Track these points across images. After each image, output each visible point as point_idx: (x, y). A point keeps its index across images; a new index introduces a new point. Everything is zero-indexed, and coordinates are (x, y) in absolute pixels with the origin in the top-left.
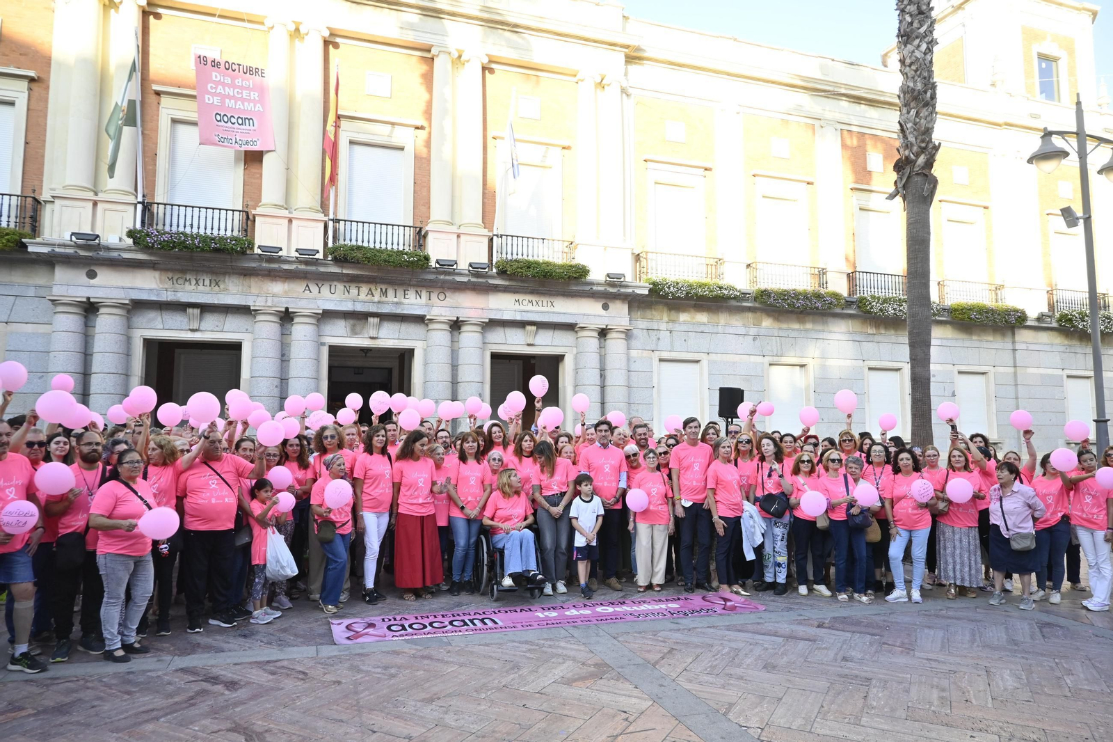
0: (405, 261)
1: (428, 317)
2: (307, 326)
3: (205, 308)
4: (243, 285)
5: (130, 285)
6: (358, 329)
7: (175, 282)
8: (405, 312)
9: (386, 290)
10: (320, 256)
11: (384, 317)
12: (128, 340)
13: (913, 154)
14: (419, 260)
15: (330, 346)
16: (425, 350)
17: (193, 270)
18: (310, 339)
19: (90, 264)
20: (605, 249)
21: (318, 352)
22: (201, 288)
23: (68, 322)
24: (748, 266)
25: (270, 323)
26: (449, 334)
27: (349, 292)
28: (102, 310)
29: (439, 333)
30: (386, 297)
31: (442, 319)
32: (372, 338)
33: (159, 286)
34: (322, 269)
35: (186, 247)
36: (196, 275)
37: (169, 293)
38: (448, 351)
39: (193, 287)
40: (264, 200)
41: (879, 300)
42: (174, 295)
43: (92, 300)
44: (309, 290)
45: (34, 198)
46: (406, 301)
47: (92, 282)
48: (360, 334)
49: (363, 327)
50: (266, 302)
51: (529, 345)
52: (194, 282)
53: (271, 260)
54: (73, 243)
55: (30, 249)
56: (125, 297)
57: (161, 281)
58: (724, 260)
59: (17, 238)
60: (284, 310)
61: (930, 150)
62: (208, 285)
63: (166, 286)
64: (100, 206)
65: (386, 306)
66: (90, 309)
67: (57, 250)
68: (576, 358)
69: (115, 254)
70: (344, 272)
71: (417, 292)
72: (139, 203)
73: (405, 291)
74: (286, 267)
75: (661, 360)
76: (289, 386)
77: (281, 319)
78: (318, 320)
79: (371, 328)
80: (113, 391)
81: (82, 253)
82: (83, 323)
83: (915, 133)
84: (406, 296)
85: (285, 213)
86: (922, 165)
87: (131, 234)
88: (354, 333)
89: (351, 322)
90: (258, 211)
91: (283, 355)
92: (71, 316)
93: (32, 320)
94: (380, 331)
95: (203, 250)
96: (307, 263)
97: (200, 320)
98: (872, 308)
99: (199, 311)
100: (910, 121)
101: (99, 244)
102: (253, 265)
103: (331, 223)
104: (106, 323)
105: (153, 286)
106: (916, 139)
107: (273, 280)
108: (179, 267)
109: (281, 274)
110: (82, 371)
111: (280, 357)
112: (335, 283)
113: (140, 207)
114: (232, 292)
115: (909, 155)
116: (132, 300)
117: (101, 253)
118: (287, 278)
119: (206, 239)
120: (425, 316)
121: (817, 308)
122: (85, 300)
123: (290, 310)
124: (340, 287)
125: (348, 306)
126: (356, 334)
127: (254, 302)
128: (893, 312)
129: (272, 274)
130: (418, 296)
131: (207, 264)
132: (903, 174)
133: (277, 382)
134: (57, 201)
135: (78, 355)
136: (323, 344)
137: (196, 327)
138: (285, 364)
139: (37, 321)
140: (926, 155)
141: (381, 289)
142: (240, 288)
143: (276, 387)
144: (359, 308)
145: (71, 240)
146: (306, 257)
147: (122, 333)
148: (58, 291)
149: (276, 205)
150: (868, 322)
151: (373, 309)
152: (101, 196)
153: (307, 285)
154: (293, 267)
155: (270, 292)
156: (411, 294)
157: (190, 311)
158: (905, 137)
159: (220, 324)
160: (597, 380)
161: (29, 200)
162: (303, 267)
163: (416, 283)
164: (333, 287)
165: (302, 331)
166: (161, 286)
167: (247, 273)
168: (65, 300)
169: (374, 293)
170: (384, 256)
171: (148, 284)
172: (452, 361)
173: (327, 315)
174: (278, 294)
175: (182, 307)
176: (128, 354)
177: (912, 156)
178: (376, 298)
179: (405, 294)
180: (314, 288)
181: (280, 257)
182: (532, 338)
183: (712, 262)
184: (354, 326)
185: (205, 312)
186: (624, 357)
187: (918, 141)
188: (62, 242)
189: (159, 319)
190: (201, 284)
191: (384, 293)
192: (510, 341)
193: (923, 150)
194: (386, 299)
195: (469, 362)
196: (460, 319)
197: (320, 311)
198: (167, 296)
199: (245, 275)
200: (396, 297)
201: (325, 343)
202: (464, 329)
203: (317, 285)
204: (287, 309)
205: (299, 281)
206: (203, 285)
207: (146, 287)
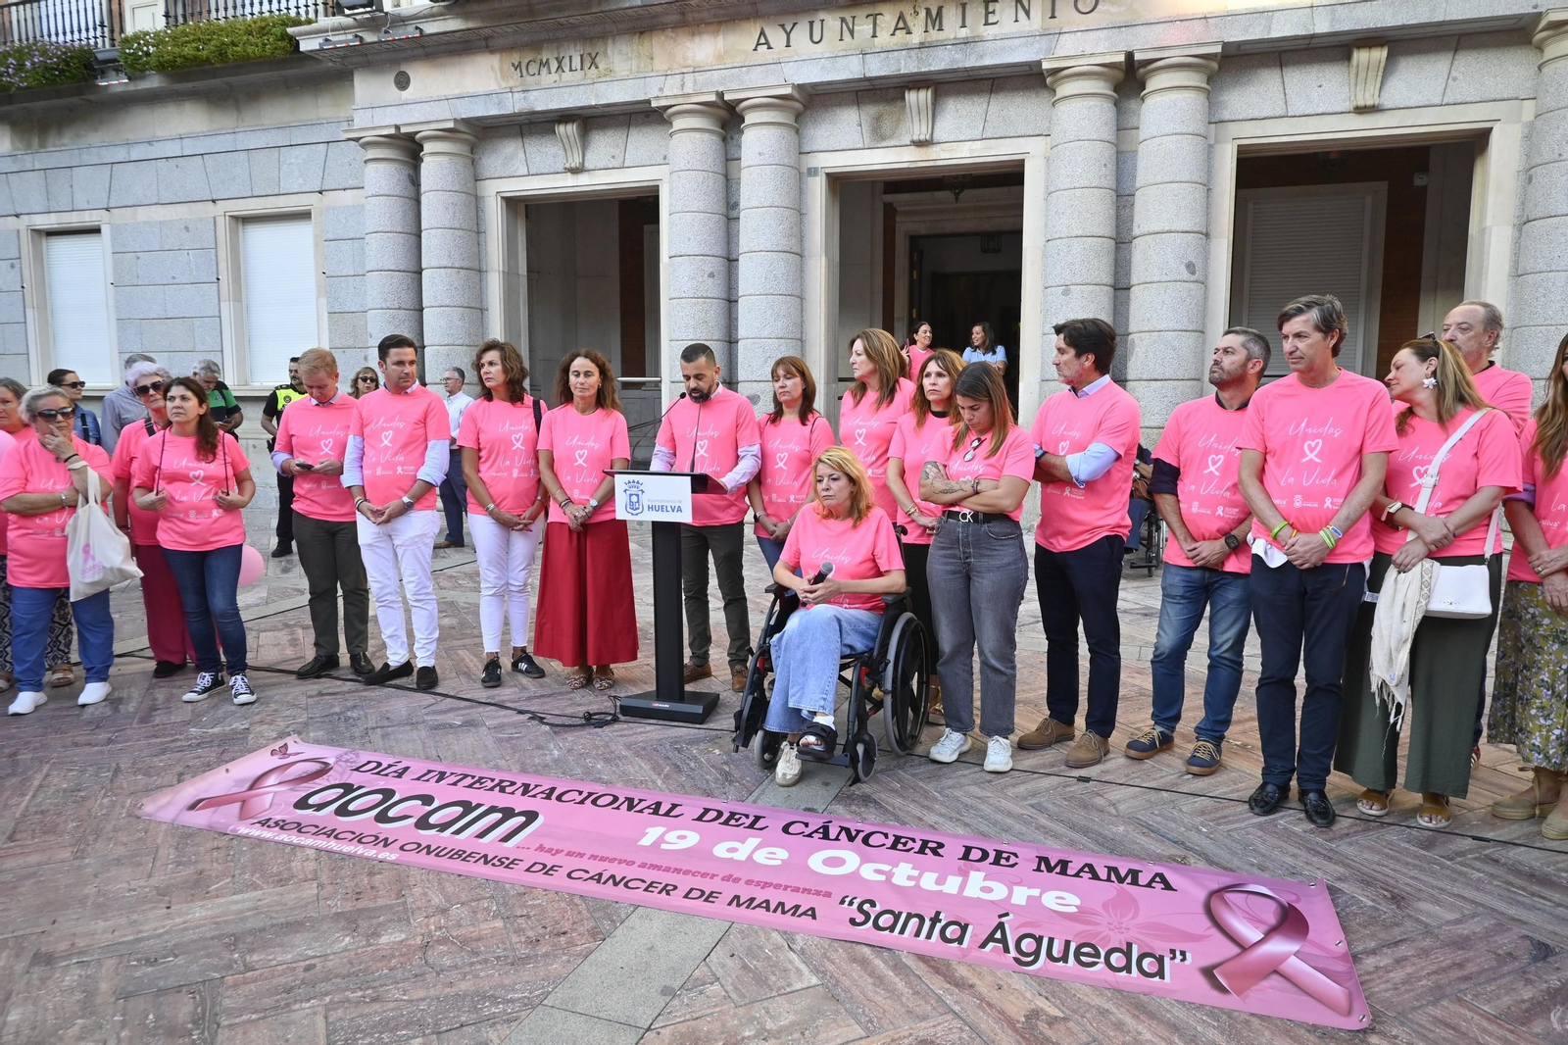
1: (1046, 66)
2: (770, 130)
3: (590, 121)
4: (639, 55)
5: (456, 92)
6: (887, 125)
7: (524, 72)
8: (988, 62)
9: (940, 10)
11: (946, 86)
12: (476, 202)
15: (828, 175)
16: (1049, 160)
17: (550, 41)
18: (771, 161)
19: (396, 62)
21: (802, 194)
22: (567, 75)
23: (382, 176)
25: (692, 134)
26: (1110, 105)
27: (852, 32)
28: (425, 148)
29: (1083, 106)
30: (940, 29)
31: (1083, 64)
32: (919, 144)
33: (500, 86)
36: (558, 48)
37: (516, 96)
38: (1106, 152)
39: (555, 76)
42: (525, 98)
43: (402, 130)
44: (767, 43)
46: (990, 32)
47: (406, 95)
48: (891, 137)
49: (899, 121)
50: (683, 86)
51: (1361, 110)
52: (554, 65)
54: (352, 21)
55: (303, 46)
56: (445, 115)
57: (504, 76)
59: (280, 28)
60: (718, 99)
62: (579, 68)
63: (511, 84)
65: (940, 52)
66: (409, 148)
68: (1530, 135)
69: (413, 30)
71: (1019, 2)
73: (987, 4)
76: (740, 273)
78: (794, 113)
79: (916, 119)
82: (404, 177)
84: (992, 19)
88: (879, 135)
89: (871, 110)
91: (731, 207)
93: (350, 183)
94: (938, 125)
97: (584, 148)
99: (577, 125)
101: (386, 14)
104: (435, 171)
105: (493, 87)
107: (693, 34)
108: (525, 39)
109: (705, 15)
110: (413, 267)
111: (723, 210)
112: (822, 15)
114: (620, 75)
117: (391, 31)
118: (720, 23)
120: (1039, 63)
122: (393, 131)
123: (727, 98)
124: (832, 22)
126: (883, 138)
127: (661, 89)
129: (691, 18)
130: (1021, 14)
133: (712, 264)
136: (812, 172)
137: (575, 162)
139: (355, 183)
141: (928, 11)
142: (635, 62)
143: (712, 275)
144: (877, 68)
145: (347, 15)
147: (457, 188)
148: (360, 121)
151: (908, 65)
153: (762, 33)
155: (690, 62)
156: (1004, 9)
157: (561, 129)
159: (617, 152)
164: (817, 27)
165: (760, 145)
166: (504, 85)
168: (368, 136)
169: (910, 24)
171: (484, 84)
172: (1118, 181)
173: (812, 100)
174: (702, 63)
176: (477, 230)
178: (916, 38)
179: (987, 13)
180: (776, 36)
182: (1373, 87)
184: (878, 119)
185: (589, 126)
189: (520, 155)
190: (567, 69)
191: (935, 19)
192: (1298, 106)
194: (941, 36)
195: (1159, 179)
196: (1138, 57)
197: (788, 91)
198: (514, 104)
199: (642, 33)
200: (964, 26)
201: (816, 169)
202: (1152, 84)
203: (783, 26)
204: (720, 95)
205: (745, 25)
206: (571, 70)
207: (481, 90)
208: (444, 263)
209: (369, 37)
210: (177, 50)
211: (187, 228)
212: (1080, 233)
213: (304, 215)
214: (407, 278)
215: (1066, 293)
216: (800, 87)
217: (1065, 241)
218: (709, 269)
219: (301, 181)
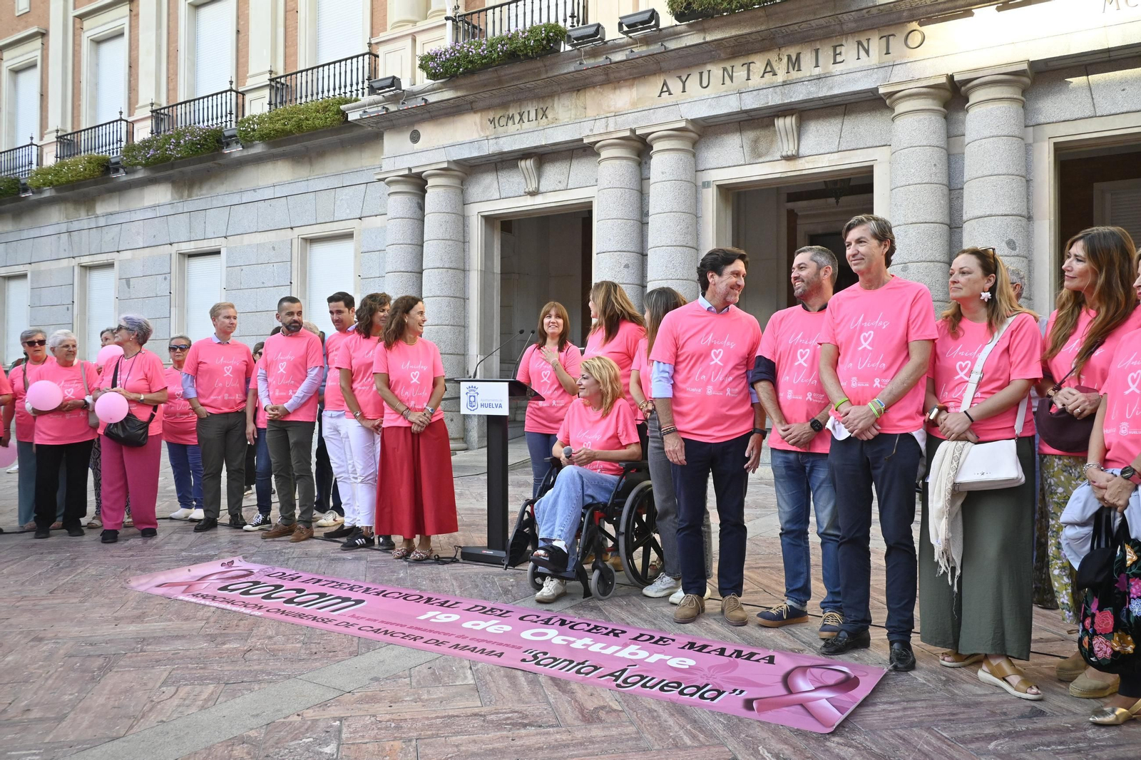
1: (881, 91)
2: (671, 155)
3: (543, 156)
4: (576, 107)
5: (450, 142)
6: (763, 146)
7: (497, 125)
8: (836, 91)
9: (798, 55)
11: (806, 112)
12: (463, 219)
15: (719, 186)
16: (892, 165)
17: (514, 101)
18: (671, 177)
19: (412, 124)
22: (526, 125)
23: (399, 204)
26: (940, 118)
27: (731, 78)
28: (428, 183)
29: (916, 119)
30: (799, 70)
32: (788, 158)
33: (480, 135)
36: (520, 106)
37: (491, 142)
38: (938, 156)
39: (517, 126)
42: (496, 143)
43: (416, 171)
44: (668, 90)
45: (369, 54)
46: (839, 68)
47: (418, 146)
48: (766, 154)
49: (772, 141)
50: (607, 126)
52: (517, 118)
53: (594, 51)
55: (350, 117)
56: (441, 159)
57: (483, 128)
62: (534, 119)
63: (488, 133)
64: (419, 38)
65: (799, 87)
66: (417, 183)
67: (370, 111)
69: (419, 100)
70: (709, 38)
71: (859, 43)
72: (448, 19)
73: (835, 48)
74: (618, 57)
76: (648, 263)
77: (629, 151)
78: (690, 141)
79: (785, 140)
82: (414, 204)
84: (839, 59)
87: (423, 63)
88: (757, 154)
89: (751, 135)
92: (398, 198)
93: (380, 210)
94: (803, 143)
96: (646, 40)
97: (539, 177)
99: (535, 160)
101: (403, 90)
104: (434, 199)
105: (475, 136)
107: (615, 88)
108: (497, 101)
109: (623, 74)
110: (416, 269)
111: (637, 216)
112: (709, 67)
113: (449, 24)
114: (563, 122)
116: (456, 163)
117: (406, 102)
118: (634, 78)
120: (877, 89)
122: (406, 172)
123: (638, 133)
124: (716, 71)
125: (730, 105)
126: (760, 156)
127: (591, 130)
129: (609, 76)
130: (862, 53)
133: (627, 259)
136: (706, 185)
137: (532, 187)
141: (789, 57)
142: (573, 112)
143: (627, 266)
144: (750, 103)
145: (378, 94)
146: (640, 28)
147: (455, 211)
148: (387, 166)
151: (774, 99)
152: (421, 25)
153: (665, 84)
154: (626, 54)
155: (612, 109)
156: (849, 51)
157: (522, 164)
159: (563, 178)
162: (641, 51)
163: (853, 25)
164: (705, 76)
166: (483, 134)
167: (579, 85)
168: (391, 176)
169: (776, 68)
171: (468, 135)
172: (949, 178)
173: (705, 129)
174: (623, 109)
176: (464, 241)
178: (781, 77)
179: (835, 55)
180: (675, 85)
181: (605, 41)
184: (756, 141)
185: (545, 163)
189: (495, 184)
190: (526, 120)
191: (795, 63)
192: (1104, 106)
194: (800, 75)
195: (980, 174)
196: (957, 78)
197: (683, 124)
198: (489, 148)
199: (578, 90)
200: (817, 66)
201: (709, 182)
202: (974, 98)
203: (680, 77)
204: (633, 131)
205: (652, 79)
206: (529, 121)
207: (467, 139)
208: (438, 265)
209: (392, 108)
210: (271, 126)
211: (274, 248)
212: (914, 220)
213: (349, 236)
214: (413, 276)
216: (694, 121)
217: (903, 227)
218: (624, 262)
219: (348, 211)
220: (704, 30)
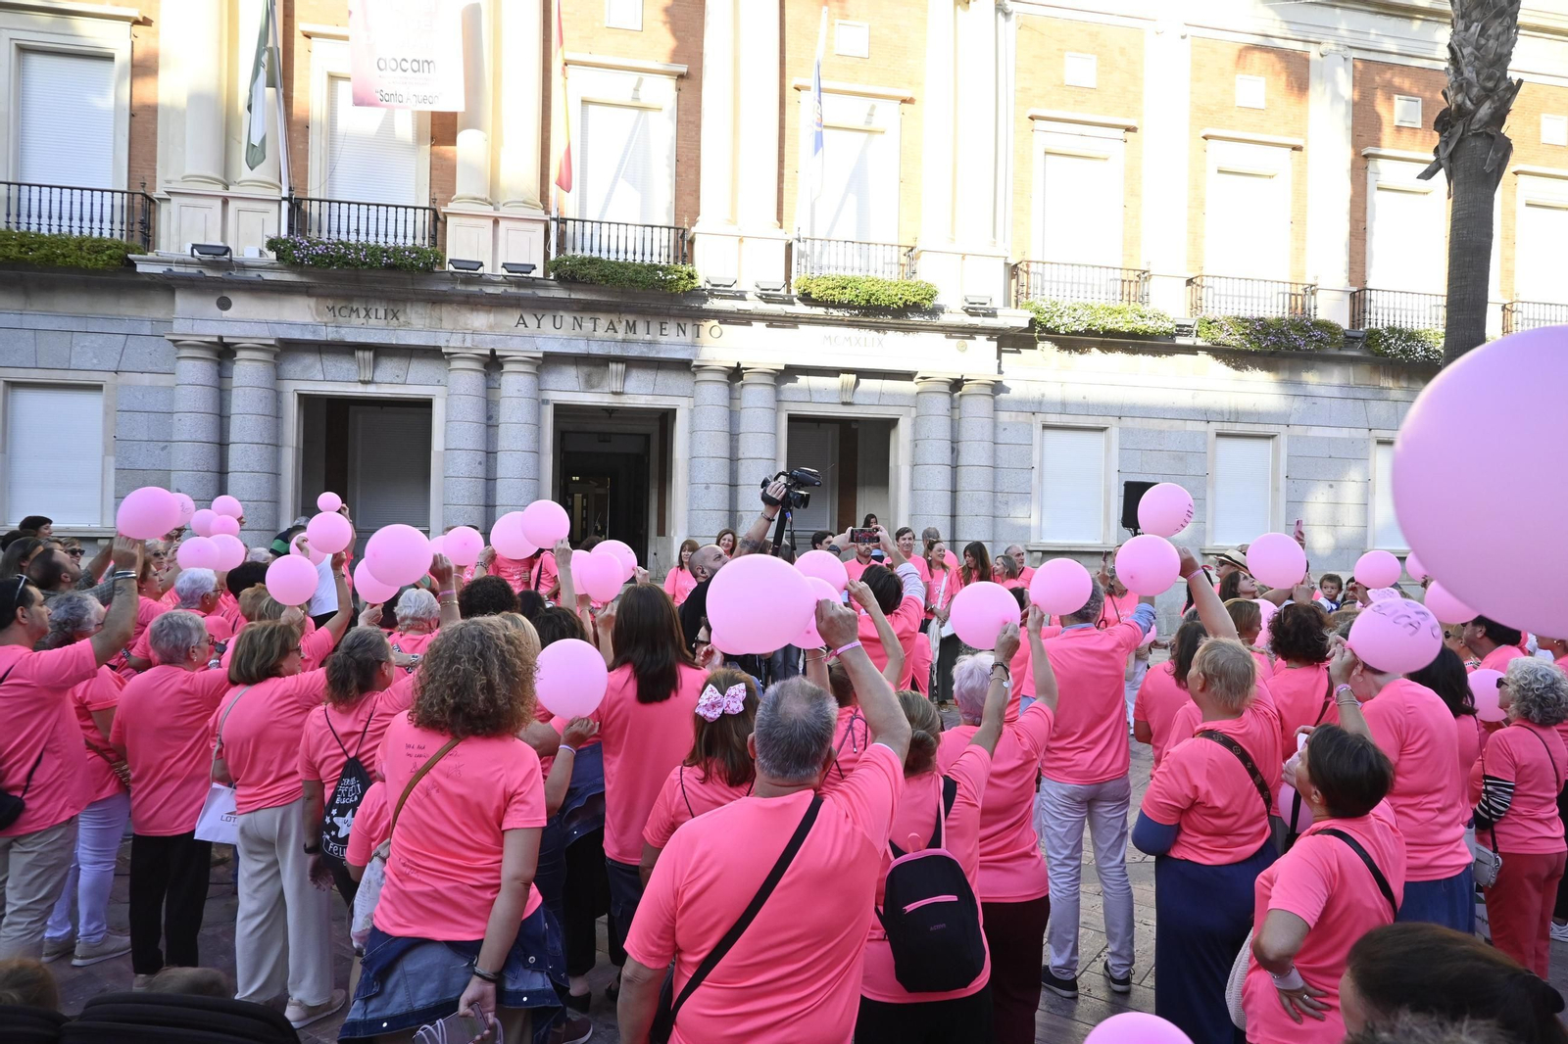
0: (660, 280)
1: (695, 363)
2: (522, 376)
3: (381, 351)
4: (431, 317)
5: (275, 318)
6: (595, 380)
7: (337, 313)
8: (662, 355)
9: (634, 322)
10: (538, 273)
11: (632, 363)
12: (277, 396)
13: (1470, 100)
14: (681, 278)
15: (555, 405)
16: (691, 411)
17: (361, 297)
18: (526, 395)
19: (221, 290)
20: (963, 258)
21: (539, 415)
22: (373, 321)
23: (195, 372)
24: (1190, 282)
25: (470, 372)
26: (726, 388)
27: (580, 326)
28: (241, 355)
29: (712, 387)
30: (635, 333)
31: (716, 365)
32: (615, 393)
33: (315, 320)
34: (542, 293)
35: (347, 264)
36: (367, 302)
37: (329, 329)
38: (724, 412)
39: (362, 320)
40: (459, 192)
41: (1400, 335)
42: (337, 331)
43: (225, 340)
44: (524, 323)
45: (143, 195)
46: (663, 339)
47: (226, 314)
48: (597, 387)
49: (604, 378)
50: (464, 341)
51: (844, 404)
52: (363, 313)
53: (469, 280)
54: (195, 260)
55: (140, 268)
56: (264, 334)
57: (318, 313)
58: (1151, 273)
59: (121, 252)
60: (488, 352)
61: (1501, 94)
62: (383, 317)
63: (325, 320)
64: (232, 204)
65: (635, 346)
66: (223, 352)
67: (175, 269)
68: (915, 425)
69: (252, 275)
70: (573, 296)
71: (679, 325)
72: (284, 199)
73: (661, 324)
74: (490, 290)
75: (1045, 427)
76: (498, 462)
77: (486, 366)
78: (538, 368)
79: (614, 379)
80: (258, 469)
81: (209, 273)
82: (215, 372)
83: (1476, 63)
84: (664, 332)
85: (489, 210)
86: (1486, 119)
87: (272, 244)
88: (589, 385)
89: (586, 369)
90: (451, 207)
91: (489, 418)
92: (198, 363)
93: (150, 368)
94: (626, 383)
95: (371, 267)
96: (519, 284)
97: (375, 368)
98: (1388, 348)
99: (371, 354)
100: (1469, 44)
101: (231, 260)
102: (444, 288)
103: (554, 225)
104: (247, 372)
105: (308, 319)
106: (1478, 75)
107: (472, 310)
108: (340, 292)
109: (484, 300)
110: (217, 440)
111: (484, 420)
112: (561, 313)
113: (285, 205)
114: (416, 327)
115: (1464, 102)
116: (280, 340)
117: (234, 273)
118: (491, 306)
119: (376, 252)
120: (691, 361)
121: (1298, 349)
122: (216, 340)
123: (497, 353)
124: (568, 318)
125: (579, 347)
126: (593, 388)
127: (447, 341)
128: (1423, 353)
129: (471, 300)
130: (681, 332)
131: (380, 287)
132: (1451, 136)
133: (480, 457)
134: (174, 199)
135: (211, 418)
136: (546, 402)
137: (368, 377)
138: (491, 430)
139: (155, 369)
140: (1493, 102)
141: (627, 322)
142: (428, 321)
144: (596, 349)
145: (193, 255)
146: (519, 275)
147: (268, 386)
148: (180, 327)
149: (475, 199)
150: (1382, 369)
151: (616, 351)
152: (233, 190)
153: (521, 317)
154: (499, 290)
155: (469, 327)
156: (671, 329)
157: (360, 354)
158: (1458, 71)
159: (401, 373)
160: (946, 457)
161: (138, 198)
162: (513, 290)
163: (677, 312)
164: (558, 319)
165: (514, 384)
166: (319, 320)
167: (437, 300)
168: (191, 340)
169: (617, 328)
170: (630, 273)
171: (299, 317)
172: (731, 427)
173: (550, 361)
174: (478, 329)
175: (347, 349)
176: (277, 416)
177: (1468, 103)
178: (620, 335)
179: (662, 329)
180: (531, 321)
181: (481, 275)
183: (1132, 276)
184: (590, 375)
185: (380, 355)
186: (988, 424)
187: (1481, 77)
188: (180, 258)
189: (318, 366)
191: (632, 327)
192: (817, 398)
193: (1488, 94)
194: (635, 337)
195: (754, 430)
196: (741, 365)
197: (537, 354)
198: (328, 334)
199: (434, 303)
200: (648, 333)
201: (548, 401)
202: (746, 380)
203: (535, 315)
204: (491, 351)
205: (509, 310)
206: (376, 318)
207: (299, 321)
213: (98, 388)
215: (707, 488)
216: (546, 354)
219: (95, 361)
220: (570, 290)
